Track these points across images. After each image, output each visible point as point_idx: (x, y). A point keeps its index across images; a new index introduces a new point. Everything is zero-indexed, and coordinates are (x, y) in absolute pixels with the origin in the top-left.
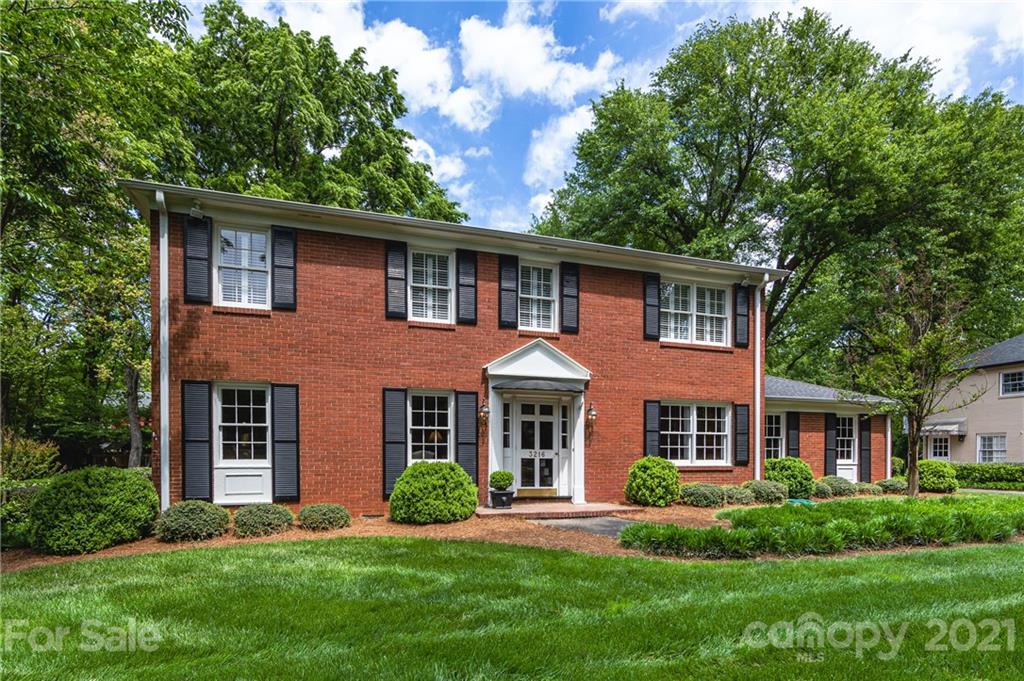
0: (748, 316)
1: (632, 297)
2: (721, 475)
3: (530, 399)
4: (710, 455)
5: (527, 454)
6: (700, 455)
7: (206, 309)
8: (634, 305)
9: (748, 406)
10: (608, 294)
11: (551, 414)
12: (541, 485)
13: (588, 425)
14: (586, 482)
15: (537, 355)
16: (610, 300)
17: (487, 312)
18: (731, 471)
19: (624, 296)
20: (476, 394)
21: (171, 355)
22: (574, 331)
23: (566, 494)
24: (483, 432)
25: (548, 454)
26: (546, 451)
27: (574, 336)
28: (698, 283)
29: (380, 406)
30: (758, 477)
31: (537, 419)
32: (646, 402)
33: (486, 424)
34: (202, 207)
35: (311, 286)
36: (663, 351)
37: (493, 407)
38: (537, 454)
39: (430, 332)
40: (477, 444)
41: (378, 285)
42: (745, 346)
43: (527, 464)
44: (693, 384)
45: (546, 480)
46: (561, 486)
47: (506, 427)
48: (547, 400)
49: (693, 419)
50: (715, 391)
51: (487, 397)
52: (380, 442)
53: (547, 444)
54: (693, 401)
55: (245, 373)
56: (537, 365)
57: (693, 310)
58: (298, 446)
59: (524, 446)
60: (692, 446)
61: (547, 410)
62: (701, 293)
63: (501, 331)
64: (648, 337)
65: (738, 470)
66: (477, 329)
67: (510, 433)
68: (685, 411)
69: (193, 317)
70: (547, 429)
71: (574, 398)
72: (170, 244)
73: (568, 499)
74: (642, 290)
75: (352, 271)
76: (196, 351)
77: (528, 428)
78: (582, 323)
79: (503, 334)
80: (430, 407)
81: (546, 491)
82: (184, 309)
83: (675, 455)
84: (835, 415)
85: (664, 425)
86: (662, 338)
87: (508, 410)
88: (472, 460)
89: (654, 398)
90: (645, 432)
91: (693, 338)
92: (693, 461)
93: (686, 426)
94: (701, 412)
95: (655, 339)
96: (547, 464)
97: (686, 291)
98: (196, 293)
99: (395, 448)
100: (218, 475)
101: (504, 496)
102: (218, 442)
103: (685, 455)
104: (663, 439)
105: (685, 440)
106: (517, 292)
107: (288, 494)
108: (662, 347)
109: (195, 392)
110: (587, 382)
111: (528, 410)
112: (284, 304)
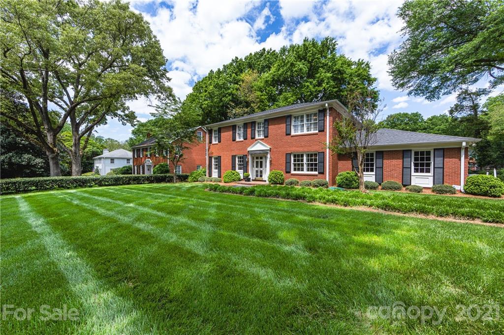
0: (324, 120)
2: (313, 177)
3: (257, 156)
4: (312, 170)
5: (257, 169)
6: (308, 170)
7: (211, 144)
8: (284, 125)
9: (324, 152)
11: (262, 159)
13: (270, 161)
14: (270, 177)
15: (259, 144)
16: (277, 126)
17: (249, 136)
18: (317, 176)
19: (280, 124)
20: (247, 155)
21: (208, 152)
22: (267, 137)
24: (248, 164)
25: (261, 169)
28: (306, 113)
29: (231, 159)
31: (259, 160)
32: (286, 154)
33: (248, 162)
34: (211, 127)
35: (223, 137)
37: (250, 157)
38: (259, 169)
39: (239, 143)
40: (247, 167)
41: (231, 135)
42: (323, 131)
43: (257, 172)
44: (302, 147)
45: (261, 176)
46: (264, 177)
47: (253, 162)
48: (261, 155)
49: (305, 158)
50: (310, 148)
52: (231, 166)
53: (261, 167)
54: (305, 152)
55: (215, 155)
56: (258, 147)
57: (305, 122)
58: (221, 167)
59: (256, 167)
60: (305, 167)
62: (308, 116)
64: (287, 135)
65: (319, 175)
66: (247, 140)
67: (254, 164)
68: (302, 156)
69: (210, 146)
70: (261, 162)
71: (267, 154)
72: (208, 134)
73: (265, 181)
74: (285, 121)
75: (228, 133)
76: (210, 152)
77: (257, 162)
78: (269, 134)
79: (252, 140)
80: (243, 159)
81: (261, 179)
82: (209, 144)
83: (299, 170)
84: (411, 150)
85: (295, 161)
86: (293, 133)
87: (253, 158)
88: (246, 171)
89: (290, 152)
90: (286, 163)
91: (305, 132)
92: (305, 172)
93: (302, 160)
94: (308, 155)
95: (290, 134)
96: (261, 172)
97: (302, 117)
98: (210, 142)
99: (234, 168)
100: (213, 172)
101: (247, 179)
102: (213, 166)
103: (302, 170)
104: (295, 165)
105: (302, 165)
106: (255, 130)
107: (220, 176)
108: (292, 137)
109: (210, 158)
110: (270, 150)
111: (257, 158)
112: (220, 142)
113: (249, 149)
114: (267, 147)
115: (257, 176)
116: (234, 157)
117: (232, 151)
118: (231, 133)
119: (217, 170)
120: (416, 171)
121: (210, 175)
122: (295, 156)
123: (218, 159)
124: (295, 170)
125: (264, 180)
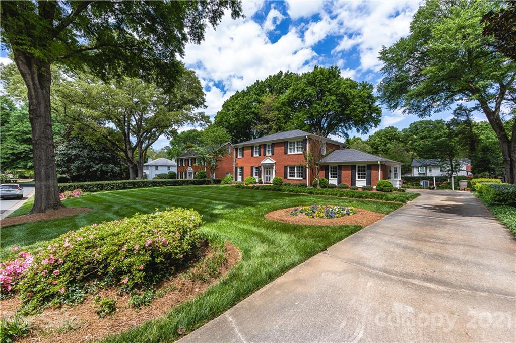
0: (306, 145)
2: (300, 181)
8: (283, 148)
9: (306, 166)
11: (270, 169)
13: (275, 171)
15: (268, 159)
16: (279, 148)
17: (262, 153)
18: (302, 180)
19: (281, 147)
20: (261, 166)
22: (273, 154)
25: (270, 176)
30: (308, 182)
31: (268, 170)
32: (285, 166)
33: (262, 171)
35: (245, 153)
36: (288, 156)
37: (262, 168)
38: (268, 176)
39: (256, 158)
40: (261, 174)
44: (295, 162)
45: (269, 180)
46: (271, 181)
47: (264, 171)
48: (269, 167)
49: (296, 169)
50: (299, 163)
53: (269, 174)
54: (295, 165)
55: (240, 165)
56: (268, 161)
57: (296, 146)
58: (244, 174)
59: (266, 174)
62: (297, 142)
64: (285, 154)
65: (304, 180)
66: (261, 156)
68: (294, 168)
69: (236, 159)
70: (270, 171)
71: (273, 166)
72: (235, 151)
73: (272, 184)
75: (248, 151)
76: (236, 163)
78: (275, 153)
79: (264, 156)
80: (258, 168)
81: (269, 182)
83: (292, 176)
84: (355, 166)
85: (290, 171)
86: (289, 153)
87: (264, 169)
88: (260, 177)
89: (287, 165)
90: (285, 172)
91: (296, 153)
92: (296, 178)
93: (294, 171)
95: (287, 154)
96: (269, 178)
97: (294, 143)
98: (236, 157)
99: (252, 175)
100: (238, 178)
101: (260, 182)
102: (238, 174)
103: (294, 177)
104: (290, 173)
105: (294, 173)
106: (266, 149)
107: (243, 180)
109: (236, 168)
110: (275, 163)
111: (267, 168)
112: (243, 156)
113: (262, 162)
114: (273, 162)
115: (267, 180)
116: (252, 168)
117: (251, 163)
118: (250, 151)
119: (241, 176)
120: (359, 178)
121: (236, 180)
122: (290, 168)
123: (242, 168)
124: (290, 176)
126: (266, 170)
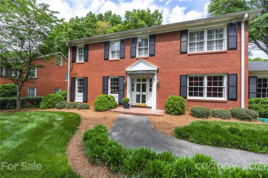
0: (236, 36)
1: (175, 40)
2: (220, 104)
3: (139, 77)
4: (215, 95)
5: (138, 93)
6: (209, 95)
7: (75, 64)
8: (176, 43)
9: (237, 74)
10: (166, 41)
11: (146, 81)
12: (142, 103)
13: (158, 85)
14: (157, 103)
15: (141, 64)
16: (167, 43)
17: (128, 54)
18: (226, 103)
19: (172, 41)
20: (124, 77)
21: (70, 73)
22: (153, 55)
23: (150, 106)
24: (126, 87)
25: (144, 93)
26: (144, 92)
27: (153, 57)
28: (207, 28)
29: (102, 81)
30: (243, 106)
31: (141, 83)
32: (181, 76)
33: (126, 85)
34: (74, 44)
35: (91, 56)
36: (189, 57)
37: (128, 80)
38: (141, 93)
39: (113, 62)
40: (124, 90)
41: (103, 53)
42: (235, 49)
43: (138, 96)
44: (204, 67)
45: (144, 101)
46: (148, 103)
48: (144, 77)
49: (206, 81)
50: (216, 69)
51: (127, 77)
52: (102, 90)
53: (144, 90)
54: (205, 74)
55: (81, 75)
56: (141, 67)
57: (206, 39)
58: (87, 90)
59: (137, 91)
60: (205, 92)
61: (144, 80)
62: (210, 32)
63: (131, 59)
64: (182, 53)
65: (230, 102)
66: (125, 59)
67: (134, 87)
68: (201, 78)
69: (73, 65)
70: (144, 86)
71: (153, 76)
72: (70, 52)
73: (150, 108)
74: (180, 37)
75: (98, 50)
76: (73, 72)
77: (138, 86)
78: (156, 52)
79: (132, 59)
80: (116, 81)
81: (143, 105)
82: (72, 64)
83: (196, 95)
85: (191, 84)
86: (190, 52)
87: (132, 81)
88: (123, 94)
89: (185, 74)
90: (181, 86)
91: (205, 50)
92: (205, 98)
93: (202, 84)
94: (209, 78)
95: (186, 53)
96: (144, 97)
97: (202, 33)
98: (74, 61)
99: (105, 91)
100: (76, 96)
101: (126, 105)
102: (77, 89)
103: (201, 95)
104: (191, 89)
105: (202, 89)
106: (136, 47)
107: (85, 101)
108: (188, 55)
109: (73, 80)
110: (157, 71)
111: (139, 80)
112: (86, 60)
113: (128, 69)
114: (155, 68)
115: (138, 101)
116: (105, 79)
117: (103, 71)
118: (103, 50)
119: (82, 94)
121: (73, 99)
122: (191, 79)
123: (84, 82)
124: (191, 95)
125: (148, 106)
126: (136, 83)
